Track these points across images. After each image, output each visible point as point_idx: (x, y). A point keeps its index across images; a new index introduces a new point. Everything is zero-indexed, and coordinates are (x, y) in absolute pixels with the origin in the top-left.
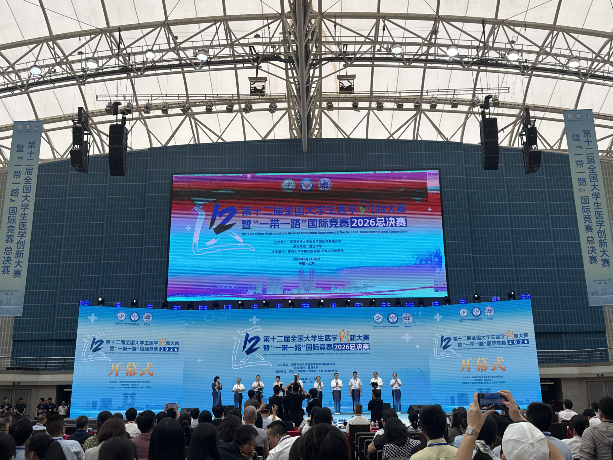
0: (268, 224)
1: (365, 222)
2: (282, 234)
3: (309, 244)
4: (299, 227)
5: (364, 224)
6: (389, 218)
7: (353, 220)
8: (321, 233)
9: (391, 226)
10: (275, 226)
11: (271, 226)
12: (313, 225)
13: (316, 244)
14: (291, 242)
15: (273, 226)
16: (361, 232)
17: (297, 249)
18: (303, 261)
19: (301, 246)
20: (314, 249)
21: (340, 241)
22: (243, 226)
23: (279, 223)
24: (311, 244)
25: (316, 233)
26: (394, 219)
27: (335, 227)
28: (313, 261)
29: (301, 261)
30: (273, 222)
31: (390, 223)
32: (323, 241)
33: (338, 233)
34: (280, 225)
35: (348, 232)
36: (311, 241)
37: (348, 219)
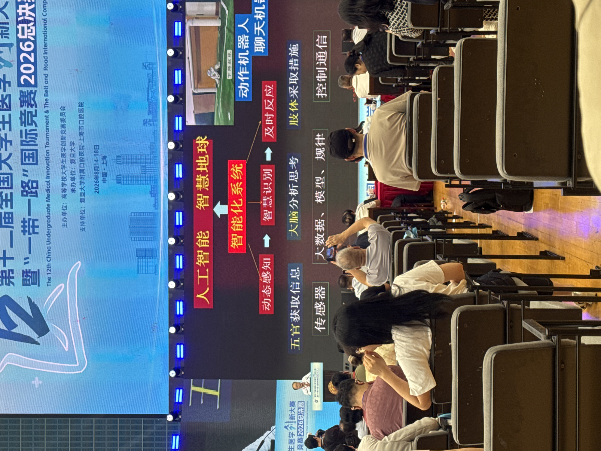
0: (30, 239)
1: (26, 60)
2: (49, 213)
3: (68, 164)
4: (37, 182)
5: (29, 62)
6: (18, 16)
7: (23, 83)
8: (48, 143)
9: (35, 12)
10: (34, 227)
11: (34, 233)
12: (33, 157)
13: (68, 152)
14: (64, 196)
15: (33, 230)
16: (45, 69)
17: (78, 187)
18: (100, 175)
19: (73, 179)
20: (78, 157)
21: (63, 108)
22: (33, 284)
23: (29, 219)
24: (68, 162)
25: (47, 152)
26: (21, 6)
27: (36, 115)
28: (100, 158)
29: (100, 179)
30: (27, 229)
31: (28, 13)
32: (63, 138)
33: (47, 112)
34: (32, 217)
35: (47, 92)
36: (63, 161)
37: (21, 92)
